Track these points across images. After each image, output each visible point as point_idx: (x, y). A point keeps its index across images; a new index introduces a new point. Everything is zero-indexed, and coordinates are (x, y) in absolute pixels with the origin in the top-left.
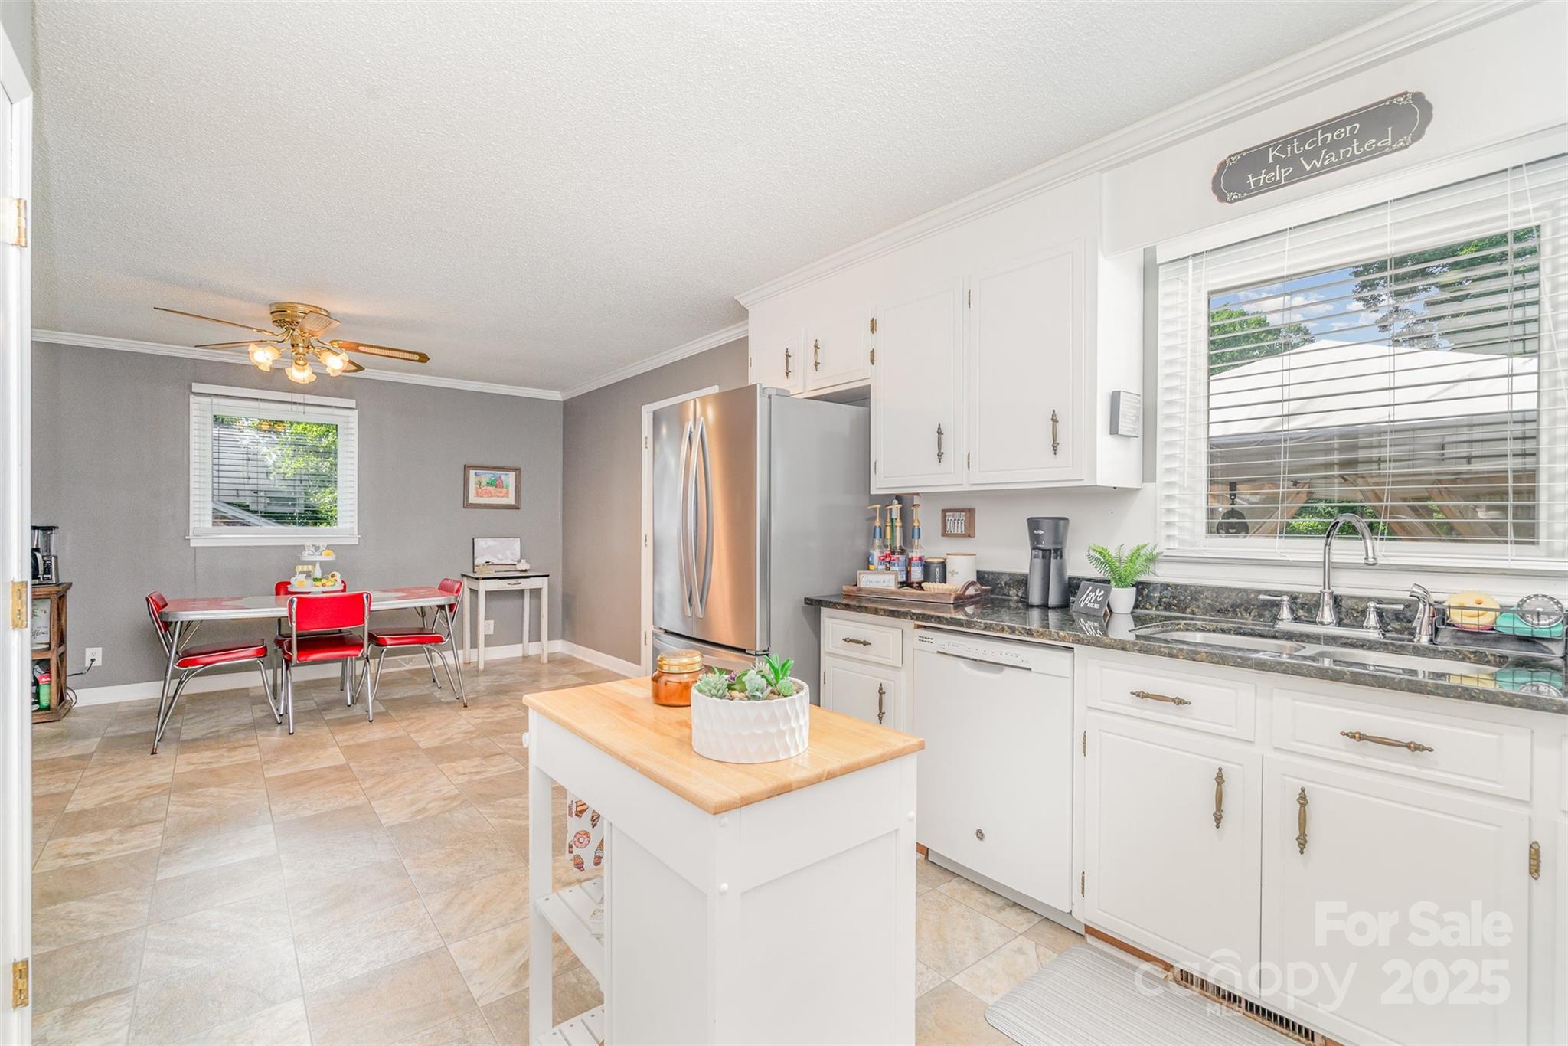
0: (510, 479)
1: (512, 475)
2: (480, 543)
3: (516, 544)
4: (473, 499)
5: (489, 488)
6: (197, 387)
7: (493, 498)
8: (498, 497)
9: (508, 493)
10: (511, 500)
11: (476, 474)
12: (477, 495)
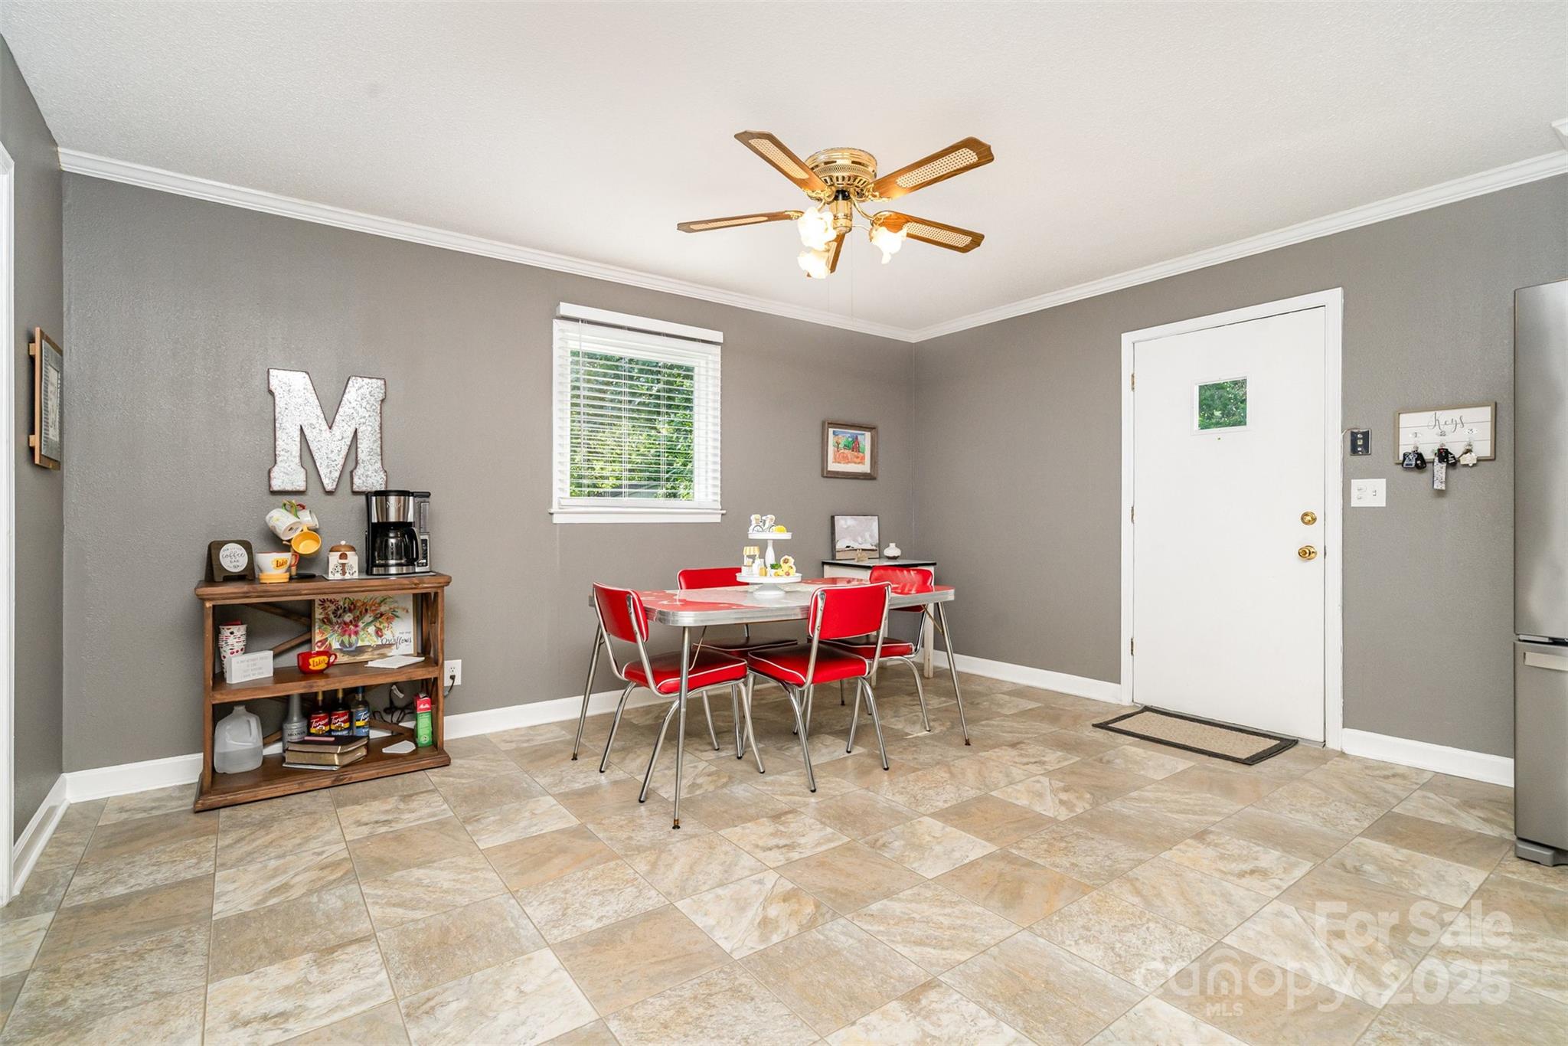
0: (865, 439)
1: (868, 435)
2: (842, 522)
3: (873, 523)
4: (833, 466)
5: (846, 451)
6: (566, 309)
7: (850, 465)
8: (855, 463)
9: (863, 458)
10: (865, 468)
11: (834, 432)
12: (836, 461)
